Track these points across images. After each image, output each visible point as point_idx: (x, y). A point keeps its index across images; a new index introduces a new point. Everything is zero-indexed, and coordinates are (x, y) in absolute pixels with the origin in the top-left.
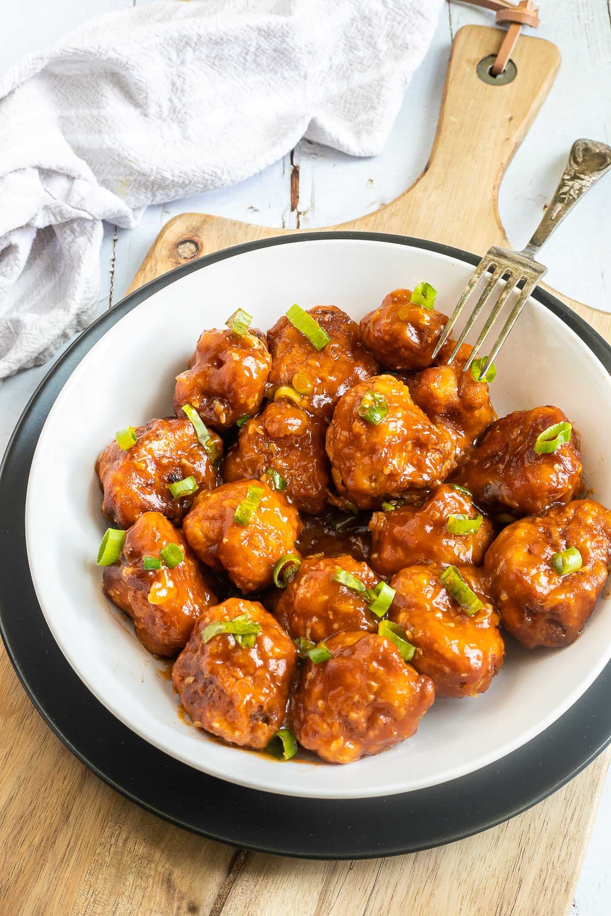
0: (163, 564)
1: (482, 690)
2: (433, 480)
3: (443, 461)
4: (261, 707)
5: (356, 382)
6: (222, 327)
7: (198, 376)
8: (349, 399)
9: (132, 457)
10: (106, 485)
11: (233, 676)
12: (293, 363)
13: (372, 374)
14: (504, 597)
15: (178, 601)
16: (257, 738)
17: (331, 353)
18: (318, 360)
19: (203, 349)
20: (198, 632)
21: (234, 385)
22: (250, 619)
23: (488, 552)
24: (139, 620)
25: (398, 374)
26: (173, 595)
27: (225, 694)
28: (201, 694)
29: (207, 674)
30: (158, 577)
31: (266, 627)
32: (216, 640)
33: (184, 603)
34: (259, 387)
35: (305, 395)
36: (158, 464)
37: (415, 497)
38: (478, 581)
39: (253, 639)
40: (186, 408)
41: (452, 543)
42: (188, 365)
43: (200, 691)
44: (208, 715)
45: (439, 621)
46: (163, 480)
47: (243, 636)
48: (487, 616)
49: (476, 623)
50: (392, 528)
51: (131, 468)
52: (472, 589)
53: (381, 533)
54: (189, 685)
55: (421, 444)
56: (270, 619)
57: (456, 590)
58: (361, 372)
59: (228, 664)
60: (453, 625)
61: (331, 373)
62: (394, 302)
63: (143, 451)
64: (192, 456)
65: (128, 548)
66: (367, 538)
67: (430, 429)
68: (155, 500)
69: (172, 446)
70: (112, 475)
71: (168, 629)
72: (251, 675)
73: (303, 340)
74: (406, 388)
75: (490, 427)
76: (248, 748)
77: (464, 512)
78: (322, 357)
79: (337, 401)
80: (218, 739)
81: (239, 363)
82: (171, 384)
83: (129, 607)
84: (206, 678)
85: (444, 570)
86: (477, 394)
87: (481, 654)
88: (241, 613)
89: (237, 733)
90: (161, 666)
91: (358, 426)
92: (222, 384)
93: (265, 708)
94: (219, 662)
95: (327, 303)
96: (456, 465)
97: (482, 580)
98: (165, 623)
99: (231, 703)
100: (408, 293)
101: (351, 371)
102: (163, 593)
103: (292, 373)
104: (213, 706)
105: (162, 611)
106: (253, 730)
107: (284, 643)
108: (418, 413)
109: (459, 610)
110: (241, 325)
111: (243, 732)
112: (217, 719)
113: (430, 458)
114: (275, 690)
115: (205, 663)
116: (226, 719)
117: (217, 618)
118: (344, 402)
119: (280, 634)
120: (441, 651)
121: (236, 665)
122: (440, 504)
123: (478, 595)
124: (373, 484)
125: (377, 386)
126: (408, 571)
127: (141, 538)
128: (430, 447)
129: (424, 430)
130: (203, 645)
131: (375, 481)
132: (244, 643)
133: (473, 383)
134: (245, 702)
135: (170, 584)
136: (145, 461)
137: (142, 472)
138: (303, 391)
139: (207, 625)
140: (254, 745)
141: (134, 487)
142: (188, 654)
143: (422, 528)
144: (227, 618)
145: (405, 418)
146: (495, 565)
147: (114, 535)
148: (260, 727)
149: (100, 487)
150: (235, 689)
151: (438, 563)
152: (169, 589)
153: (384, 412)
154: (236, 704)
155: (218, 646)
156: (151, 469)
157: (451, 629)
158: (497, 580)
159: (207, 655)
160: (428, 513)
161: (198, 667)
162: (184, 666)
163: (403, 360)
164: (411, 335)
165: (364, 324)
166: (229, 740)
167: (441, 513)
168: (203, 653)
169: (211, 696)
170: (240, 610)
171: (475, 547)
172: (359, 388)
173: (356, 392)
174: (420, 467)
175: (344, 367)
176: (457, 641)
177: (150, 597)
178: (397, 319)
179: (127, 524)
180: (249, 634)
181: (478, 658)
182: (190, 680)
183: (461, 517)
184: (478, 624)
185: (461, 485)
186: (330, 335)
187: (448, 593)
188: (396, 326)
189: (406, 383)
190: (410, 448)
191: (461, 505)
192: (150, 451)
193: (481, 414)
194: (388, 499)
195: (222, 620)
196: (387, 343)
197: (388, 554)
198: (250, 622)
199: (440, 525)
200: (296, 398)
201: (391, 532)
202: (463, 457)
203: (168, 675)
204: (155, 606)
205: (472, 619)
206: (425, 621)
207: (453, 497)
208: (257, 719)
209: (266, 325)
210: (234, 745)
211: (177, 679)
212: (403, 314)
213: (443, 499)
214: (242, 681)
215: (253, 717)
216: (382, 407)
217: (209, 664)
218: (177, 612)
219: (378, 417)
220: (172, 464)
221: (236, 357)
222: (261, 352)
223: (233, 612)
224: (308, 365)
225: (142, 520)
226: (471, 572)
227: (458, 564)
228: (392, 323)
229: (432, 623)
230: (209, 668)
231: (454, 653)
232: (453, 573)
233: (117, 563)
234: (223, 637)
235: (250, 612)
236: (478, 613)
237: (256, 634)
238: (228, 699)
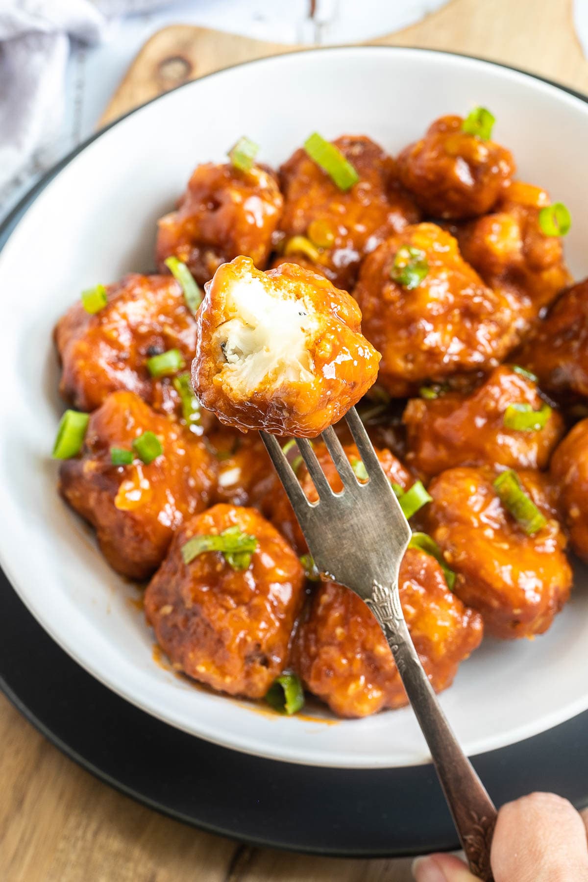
0: (136, 458)
1: (541, 631)
2: (488, 358)
3: (499, 335)
4: (259, 646)
5: (390, 233)
6: (221, 159)
7: (188, 221)
8: (379, 256)
9: (101, 324)
10: (67, 357)
11: (222, 606)
12: (311, 208)
13: (412, 222)
14: (575, 512)
15: (155, 507)
16: (254, 685)
17: (360, 195)
18: (343, 203)
19: (195, 186)
20: (178, 548)
21: (233, 234)
22: (243, 532)
23: (557, 454)
24: (103, 529)
25: (443, 223)
26: (148, 499)
27: (212, 630)
28: (182, 629)
29: (189, 604)
30: (129, 475)
31: (264, 542)
32: (200, 561)
33: (161, 509)
34: (265, 237)
35: (325, 248)
36: (134, 332)
37: (464, 382)
38: (541, 490)
39: (247, 558)
40: (171, 262)
41: (509, 441)
42: (176, 206)
43: (180, 625)
44: (191, 655)
45: (488, 541)
46: (138, 353)
47: (235, 555)
48: (551, 536)
49: (535, 545)
50: (433, 420)
51: (99, 336)
52: (532, 498)
53: (419, 426)
54: (166, 618)
55: (471, 314)
56: (270, 531)
57: (512, 501)
58: (398, 221)
59: (216, 590)
60: (506, 546)
61: (359, 221)
62: (441, 132)
63: (115, 316)
64: (179, 323)
65: (92, 437)
66: (401, 432)
67: (484, 296)
68: (129, 378)
69: (153, 309)
70: (74, 345)
71: (141, 541)
72: (246, 604)
73: (324, 179)
74: (453, 242)
75: (563, 294)
76: (242, 697)
77: (525, 401)
78: (347, 199)
79: (365, 258)
80: (204, 686)
81: (239, 206)
82: (153, 230)
83: (91, 512)
84: (188, 609)
85: (498, 474)
86: (547, 251)
87: (540, 585)
88: (233, 524)
89: (228, 680)
90: (131, 591)
91: (390, 290)
92: (217, 232)
93: (264, 647)
94: (205, 589)
95: (355, 131)
96: (517, 341)
97: (548, 489)
98: (137, 534)
99: (220, 642)
100: (459, 120)
101: (384, 219)
102: (136, 496)
103: (309, 219)
104: (197, 645)
105: (133, 519)
106: (248, 674)
107: (288, 562)
108: (469, 274)
109: (515, 527)
110: (243, 157)
111: (236, 678)
112: (202, 660)
113: (483, 333)
114: (277, 624)
115: (187, 589)
116: (213, 662)
117: (201, 532)
118: (373, 260)
119: (282, 550)
120: (489, 580)
121: (226, 591)
122: (495, 391)
123: (541, 509)
124: (410, 366)
125: (416, 239)
126: (453, 474)
127: (109, 423)
128: (483, 317)
129: (475, 295)
130: (184, 566)
131: (413, 361)
132: (237, 564)
133: (543, 237)
134: (238, 640)
135: (145, 484)
136: (116, 329)
137: (113, 343)
138: (322, 243)
139: (188, 540)
140: (250, 694)
141: (103, 363)
142: (165, 577)
143: (471, 421)
144: (214, 530)
145: (452, 281)
146: (564, 472)
147: (74, 420)
148: (258, 672)
149: (57, 360)
150: (225, 624)
151: (492, 466)
152: (144, 492)
153: (423, 273)
154: (227, 643)
155: (202, 568)
156: (125, 339)
157: (504, 552)
158: (566, 490)
159: (188, 579)
160: (480, 402)
161: (178, 594)
162: (160, 592)
163: (451, 206)
164: (462, 174)
165: (403, 159)
166: (218, 687)
167: (497, 401)
168: (184, 576)
169: (195, 632)
170: (230, 521)
171: (541, 447)
172: (393, 242)
173: (389, 247)
174: (470, 343)
175: (376, 214)
176: (509, 567)
177: (118, 500)
178: (444, 153)
179: (91, 407)
180: (243, 553)
181: (536, 590)
182: (167, 609)
183: (522, 408)
184: (539, 545)
185: (523, 366)
186: (360, 172)
187: (502, 504)
188: (443, 162)
189: (453, 235)
190: (457, 319)
191: (522, 392)
192: (124, 316)
193: (552, 276)
194: (429, 383)
195: (208, 533)
196: (431, 184)
197: (427, 451)
198: (244, 536)
199: (495, 418)
200: (313, 253)
201: (431, 426)
202: (528, 332)
203: (140, 605)
204: (124, 512)
205: (532, 540)
206: (470, 540)
207: (512, 383)
208: (253, 661)
209: (278, 158)
210: (224, 694)
211: (151, 607)
212: (452, 146)
213: (499, 384)
214: (233, 612)
215: (248, 659)
216: (420, 266)
217: (192, 590)
218: (153, 520)
219: (415, 281)
220: (151, 333)
221: (236, 197)
222: (270, 192)
223: (222, 523)
224: (329, 211)
225: (110, 402)
226: (534, 478)
227: (516, 467)
228: (437, 158)
229: (480, 543)
230: (191, 596)
231: (505, 584)
232: (509, 480)
233: (78, 456)
234: (210, 556)
235: (245, 521)
236: (541, 533)
237: (250, 552)
238: (216, 636)
